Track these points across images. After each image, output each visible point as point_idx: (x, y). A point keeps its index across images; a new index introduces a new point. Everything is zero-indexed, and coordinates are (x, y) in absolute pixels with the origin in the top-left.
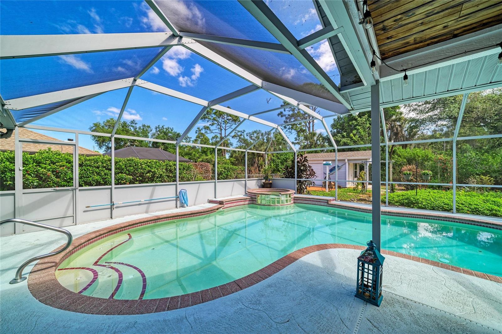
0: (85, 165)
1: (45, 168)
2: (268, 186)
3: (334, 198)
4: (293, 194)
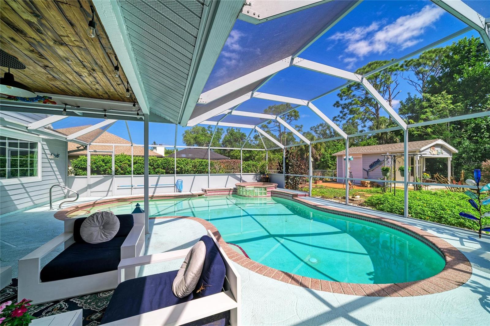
2: (264, 180)
3: (307, 194)
4: (272, 187)
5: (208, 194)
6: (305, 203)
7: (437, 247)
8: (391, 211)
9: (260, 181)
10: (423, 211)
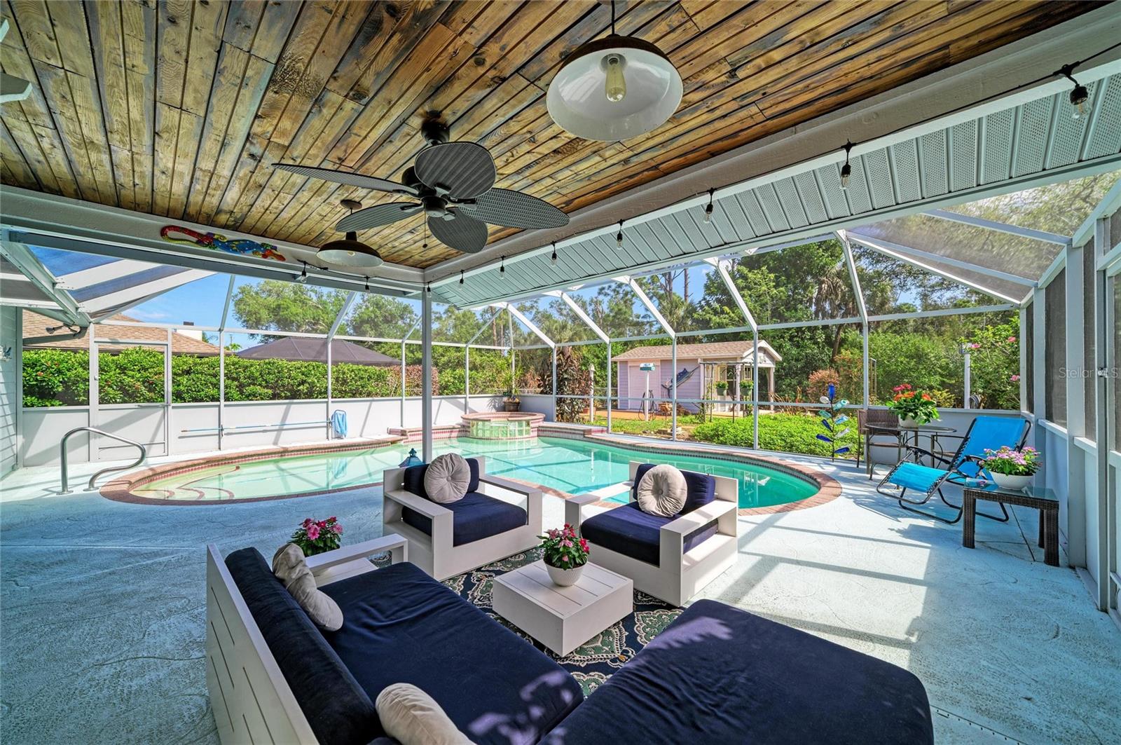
0: (194, 372)
1: (133, 377)
2: (512, 408)
3: (605, 429)
4: (538, 420)
5: (410, 438)
6: (612, 442)
7: (804, 474)
8: (736, 444)
9: (503, 408)
10: (772, 439)
